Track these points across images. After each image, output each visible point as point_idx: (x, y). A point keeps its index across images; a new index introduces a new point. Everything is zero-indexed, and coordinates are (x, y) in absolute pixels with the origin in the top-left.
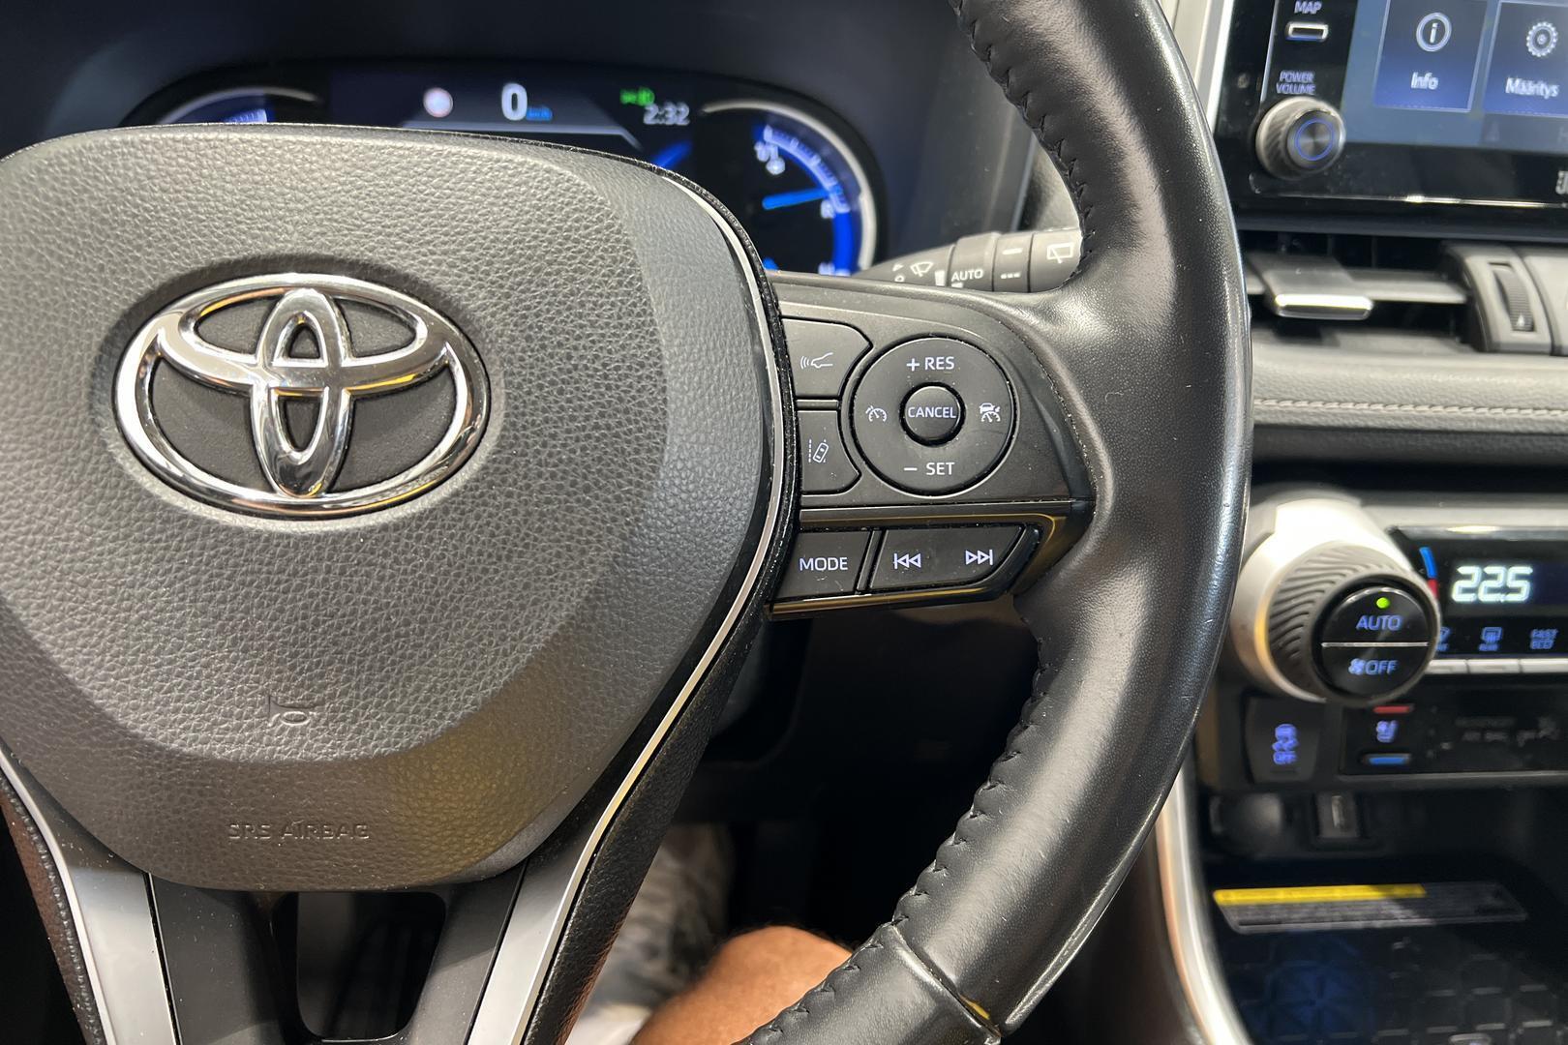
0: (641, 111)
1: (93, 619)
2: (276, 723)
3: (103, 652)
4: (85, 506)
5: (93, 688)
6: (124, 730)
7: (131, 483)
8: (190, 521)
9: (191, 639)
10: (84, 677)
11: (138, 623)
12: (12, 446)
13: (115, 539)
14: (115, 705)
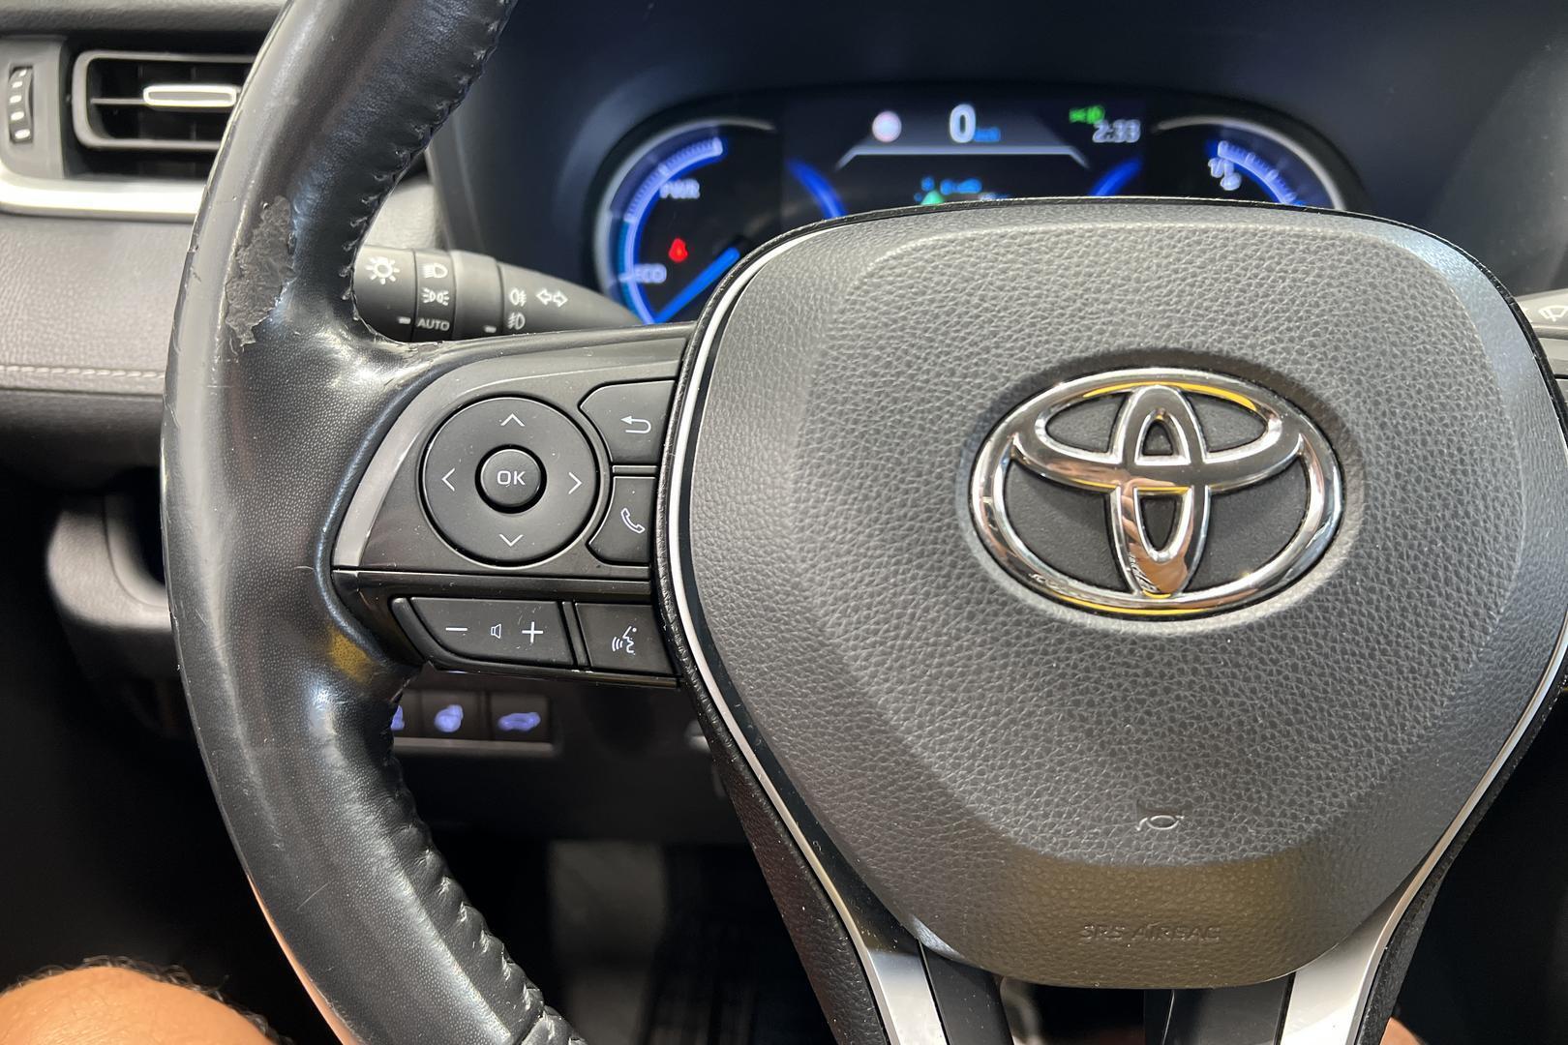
0: (1091, 129)
1: (962, 723)
2: (1145, 827)
3: (973, 756)
4: (953, 611)
5: (964, 792)
6: (995, 835)
7: (996, 588)
8: (1056, 624)
9: (1060, 743)
10: (955, 782)
11: (1006, 727)
12: (878, 552)
13: (983, 644)
14: (986, 809)
